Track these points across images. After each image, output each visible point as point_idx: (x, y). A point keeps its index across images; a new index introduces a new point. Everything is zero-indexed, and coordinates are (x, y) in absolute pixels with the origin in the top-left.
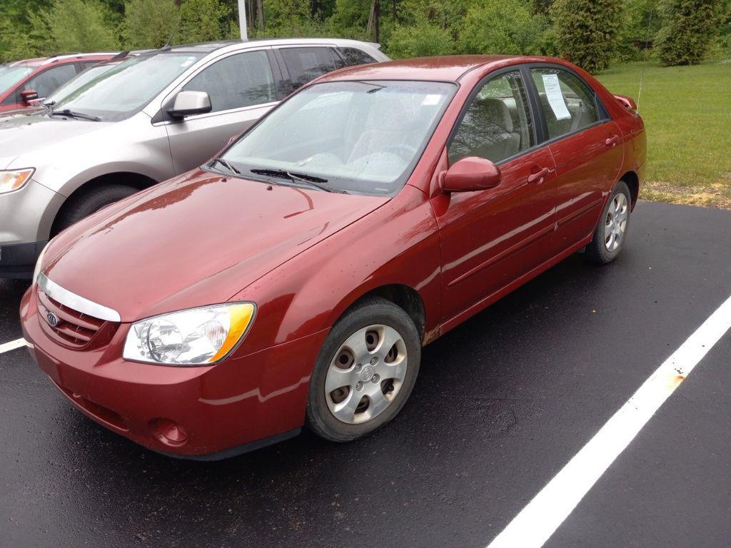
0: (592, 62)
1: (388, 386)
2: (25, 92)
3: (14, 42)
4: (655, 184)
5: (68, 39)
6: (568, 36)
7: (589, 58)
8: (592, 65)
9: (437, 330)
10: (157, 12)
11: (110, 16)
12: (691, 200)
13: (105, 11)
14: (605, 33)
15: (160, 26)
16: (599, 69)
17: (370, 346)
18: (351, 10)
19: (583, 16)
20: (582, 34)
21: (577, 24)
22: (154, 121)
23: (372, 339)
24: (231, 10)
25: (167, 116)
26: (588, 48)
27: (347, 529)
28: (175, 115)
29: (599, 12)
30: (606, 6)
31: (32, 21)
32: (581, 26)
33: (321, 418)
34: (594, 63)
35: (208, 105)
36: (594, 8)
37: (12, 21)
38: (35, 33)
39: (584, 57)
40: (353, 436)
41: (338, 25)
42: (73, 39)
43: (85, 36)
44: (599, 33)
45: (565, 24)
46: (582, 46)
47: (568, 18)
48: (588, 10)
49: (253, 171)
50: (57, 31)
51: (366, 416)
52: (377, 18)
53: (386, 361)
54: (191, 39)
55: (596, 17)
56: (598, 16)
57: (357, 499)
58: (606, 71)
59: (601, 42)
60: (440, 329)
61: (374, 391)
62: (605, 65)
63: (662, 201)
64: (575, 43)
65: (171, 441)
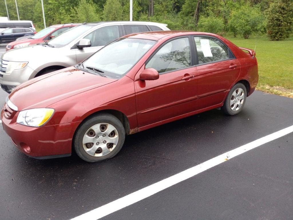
0: (281, 35)
1: (110, 145)
2: (51, 36)
3: (65, 18)
4: (278, 87)
5: (82, 18)
6: (271, 23)
7: (279, 33)
8: (281, 36)
9: (137, 129)
10: (114, 9)
11: (99, 9)
12: (289, 95)
13: (97, 8)
14: (288, 23)
15: (115, 14)
16: (284, 38)
17: (102, 130)
18: (188, 10)
19: (278, 15)
20: (277, 23)
21: (275, 19)
22: (72, 48)
23: (103, 128)
24: (142, 8)
25: (77, 47)
26: (279, 29)
27: (74, 188)
28: (80, 47)
29: (286, 14)
30: (289, 11)
31: (71, 11)
32: (277, 20)
33: (81, 152)
34: (282, 35)
35: (90, 44)
36: (284, 12)
37: (65, 11)
38: (72, 15)
39: (278, 33)
40: (94, 161)
41: (182, 15)
42: (84, 18)
43: (88, 17)
44: (285, 23)
45: (270, 18)
46: (277, 28)
47: (271, 16)
48: (281, 13)
49: (87, 68)
50: (79, 15)
51: (100, 155)
52: (198, 13)
53: (109, 136)
54: (126, 19)
55: (284, 16)
56: (285, 15)
57: (83, 180)
58: (288, 39)
59: (286, 26)
60: (138, 129)
61: (104, 146)
62: (287, 36)
63: (276, 94)
64: (274, 26)
65: (27, 151)
